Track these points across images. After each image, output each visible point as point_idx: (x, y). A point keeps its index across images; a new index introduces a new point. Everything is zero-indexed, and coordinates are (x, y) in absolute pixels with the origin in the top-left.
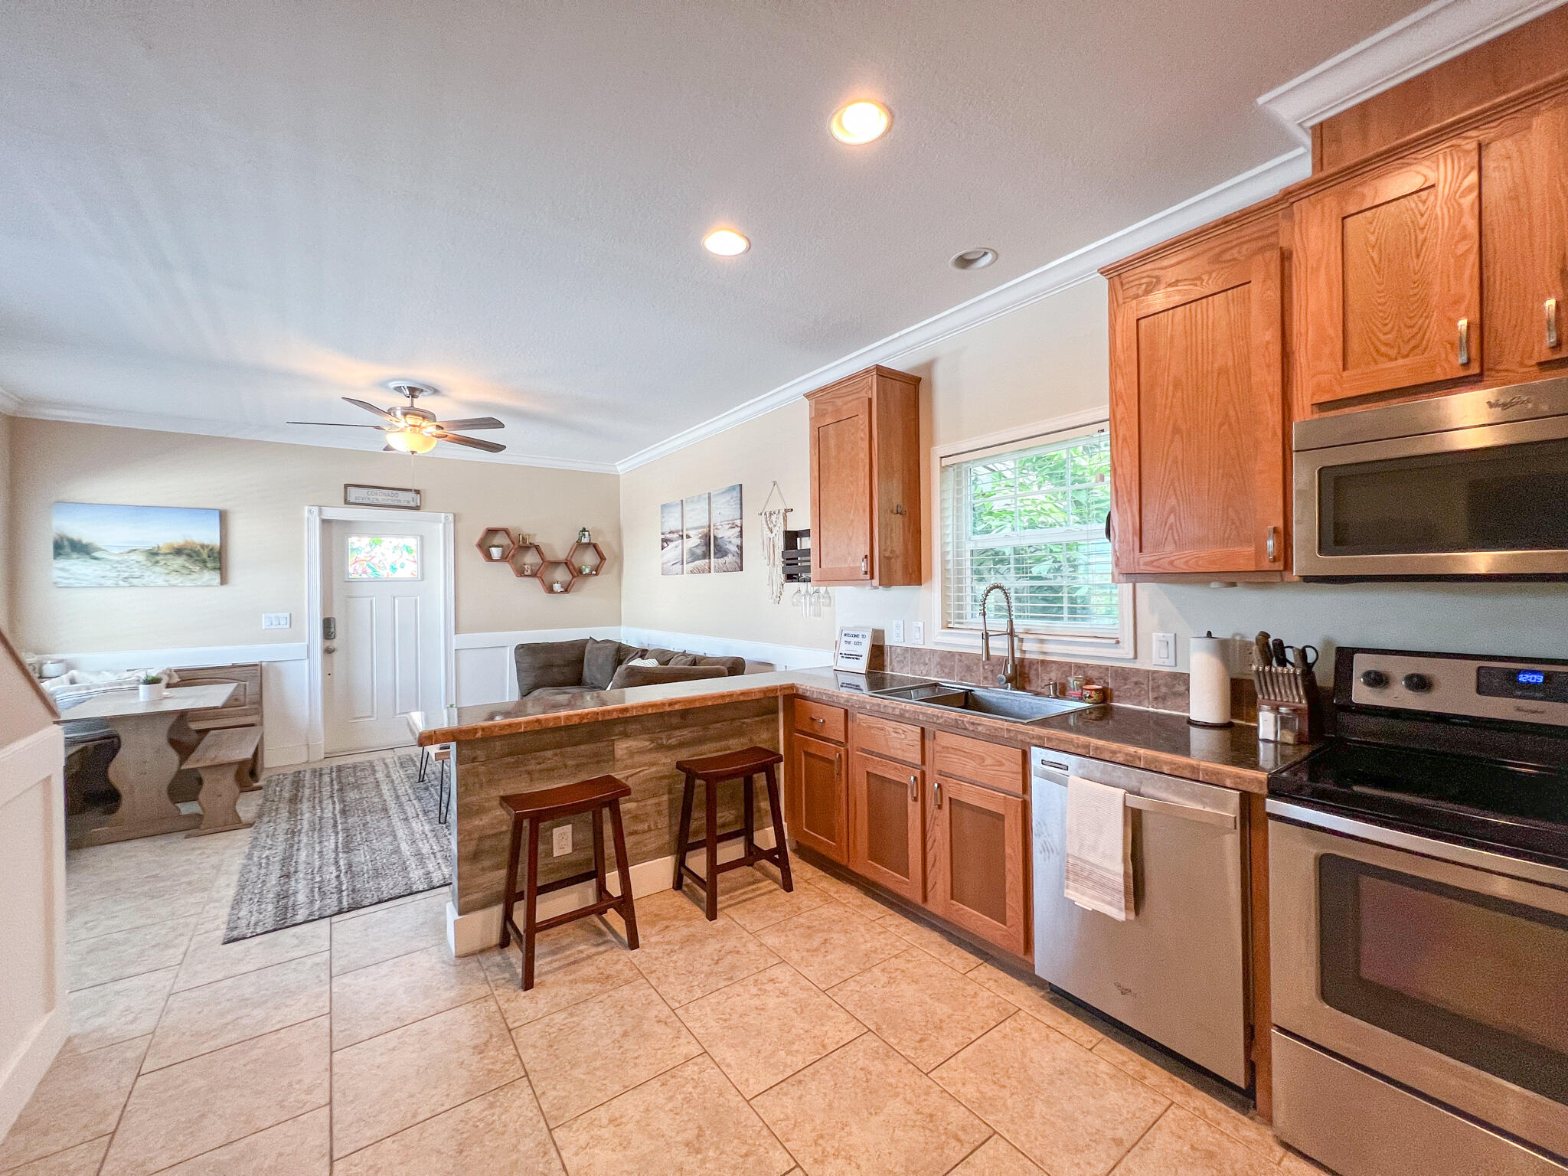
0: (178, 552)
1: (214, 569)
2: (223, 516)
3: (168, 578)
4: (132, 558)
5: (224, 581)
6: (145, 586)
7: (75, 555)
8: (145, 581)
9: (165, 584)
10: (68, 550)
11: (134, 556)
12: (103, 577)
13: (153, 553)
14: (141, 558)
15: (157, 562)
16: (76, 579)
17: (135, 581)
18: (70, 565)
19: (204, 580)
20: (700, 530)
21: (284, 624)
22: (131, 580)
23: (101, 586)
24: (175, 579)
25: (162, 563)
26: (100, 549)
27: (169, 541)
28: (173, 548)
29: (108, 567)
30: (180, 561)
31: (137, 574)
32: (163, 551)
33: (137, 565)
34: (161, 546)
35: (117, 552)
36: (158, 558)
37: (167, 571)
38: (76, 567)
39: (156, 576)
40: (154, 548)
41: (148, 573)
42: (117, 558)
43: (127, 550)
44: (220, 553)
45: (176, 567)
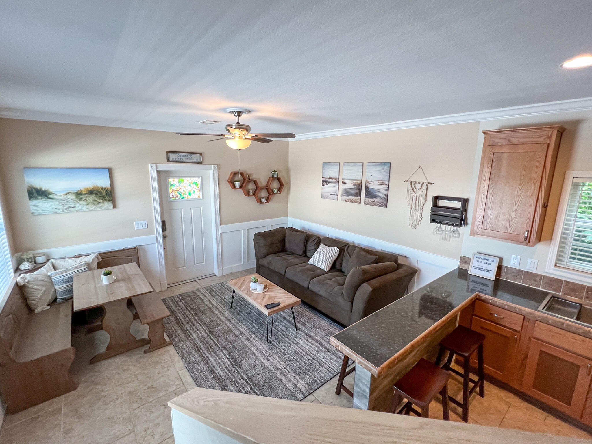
0: (91, 192)
1: (109, 201)
2: (110, 171)
3: (87, 207)
4: (69, 197)
5: (114, 207)
6: (77, 211)
7: (39, 197)
8: (77, 209)
9: (87, 210)
10: (35, 194)
11: (69, 196)
12: (56, 208)
13: (79, 194)
14: (73, 197)
15: (81, 199)
16: (43, 210)
17: (72, 209)
18: (38, 203)
19: (105, 207)
20: (354, 181)
21: (145, 227)
22: (70, 209)
23: (56, 213)
24: (92, 207)
25: (84, 199)
26: (52, 193)
27: (86, 187)
28: (88, 190)
29: (58, 203)
30: (92, 197)
31: (73, 206)
32: (83, 192)
33: (72, 201)
34: (82, 190)
35: (61, 194)
36: (82, 197)
37: (87, 203)
38: (41, 204)
39: (81, 206)
40: (79, 191)
41: (78, 205)
42: (61, 198)
43: (65, 193)
44: (111, 192)
45: (91, 201)
